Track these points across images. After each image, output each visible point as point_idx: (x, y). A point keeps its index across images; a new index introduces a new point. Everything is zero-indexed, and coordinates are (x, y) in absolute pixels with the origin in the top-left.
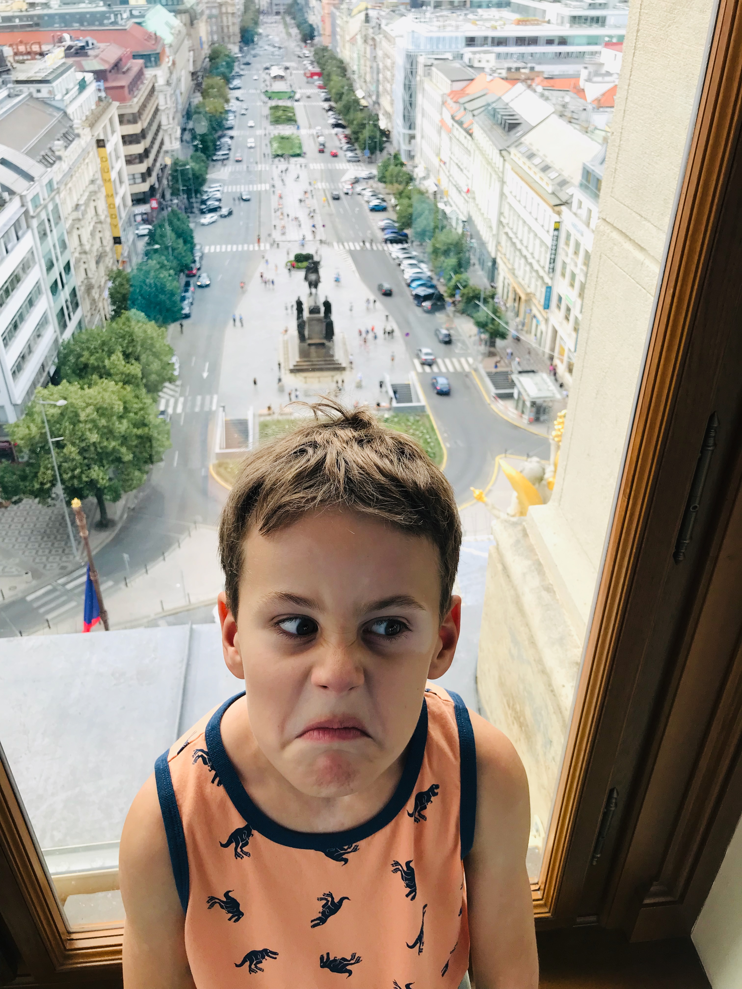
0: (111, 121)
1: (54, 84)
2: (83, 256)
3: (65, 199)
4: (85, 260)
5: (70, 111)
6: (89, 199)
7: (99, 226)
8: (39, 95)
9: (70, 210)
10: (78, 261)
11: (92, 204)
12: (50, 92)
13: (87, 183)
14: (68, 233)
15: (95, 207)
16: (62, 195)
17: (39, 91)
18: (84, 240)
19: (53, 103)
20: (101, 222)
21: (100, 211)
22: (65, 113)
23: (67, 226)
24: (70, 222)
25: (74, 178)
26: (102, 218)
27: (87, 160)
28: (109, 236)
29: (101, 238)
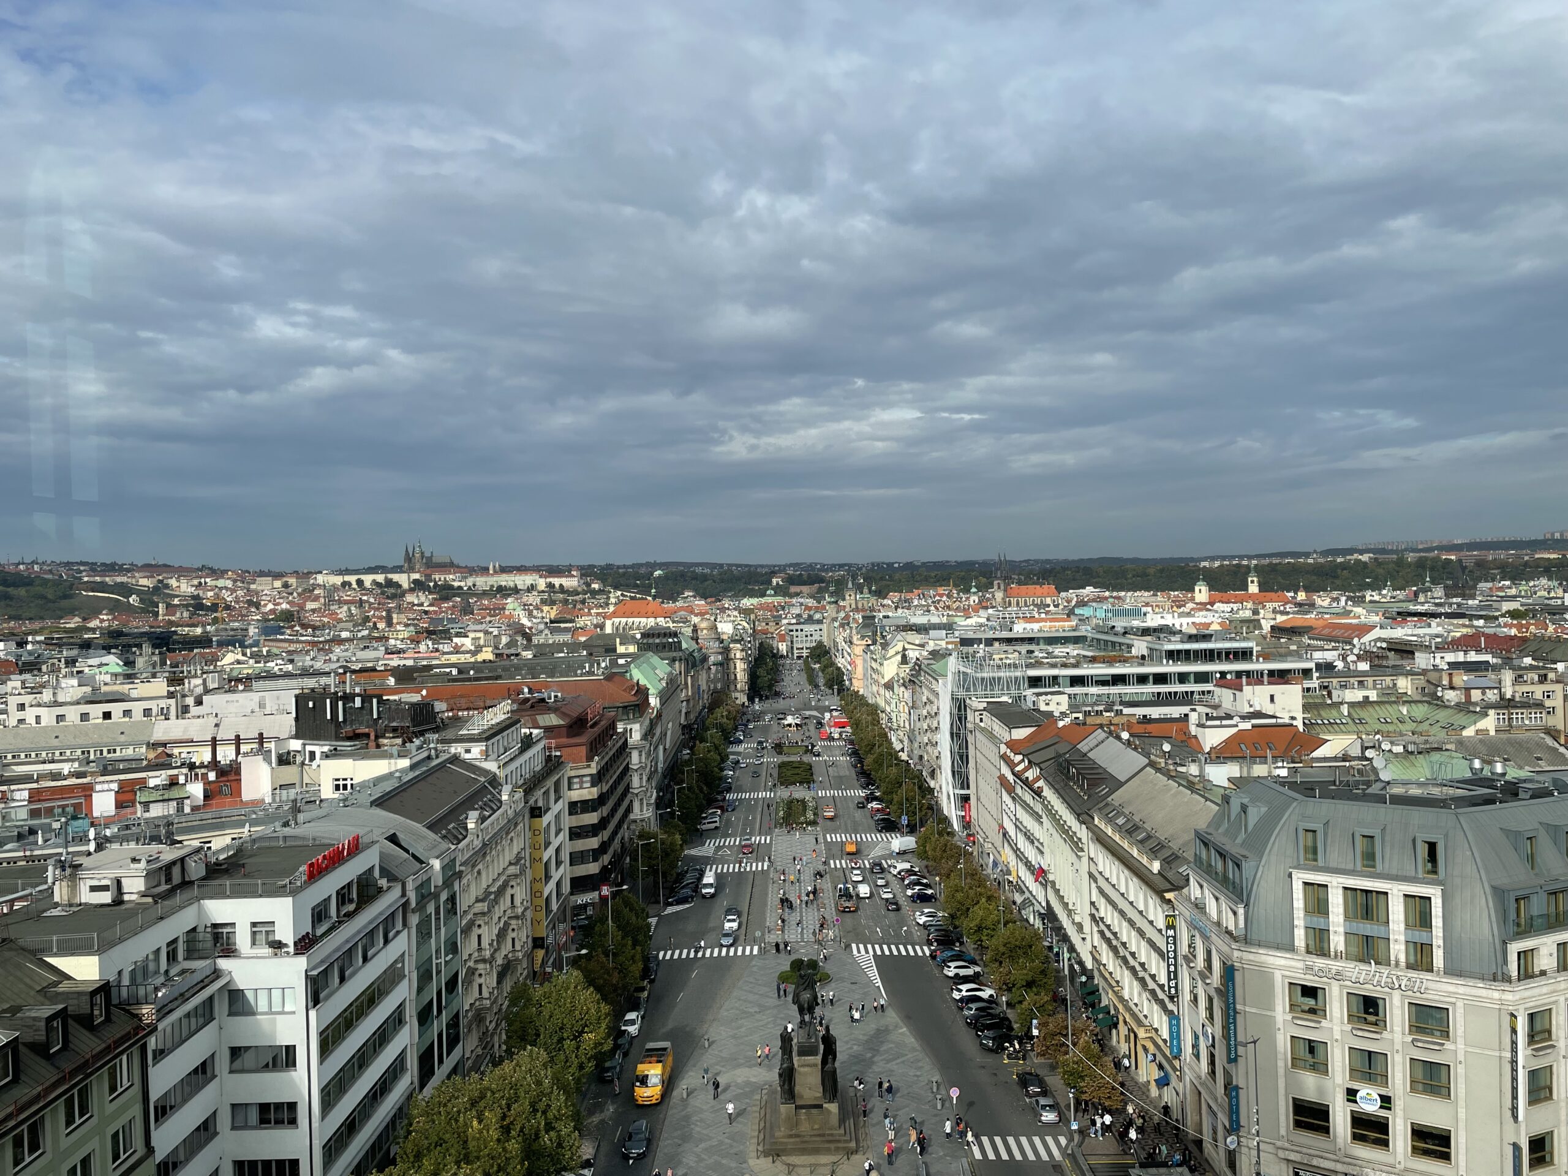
0: (557, 784)
1: (488, 743)
2: (480, 966)
3: (469, 886)
4: (482, 972)
5: (502, 774)
6: (504, 885)
7: (513, 922)
8: (467, 756)
9: (473, 899)
10: (470, 973)
11: (509, 891)
12: (481, 753)
13: (507, 864)
14: (463, 932)
15: (512, 896)
16: (465, 881)
17: (468, 751)
18: (485, 943)
19: (483, 765)
20: (517, 918)
21: (518, 902)
22: (495, 777)
23: (464, 922)
24: (469, 916)
25: (488, 858)
26: (520, 911)
27: (512, 834)
28: (527, 937)
29: (513, 939)
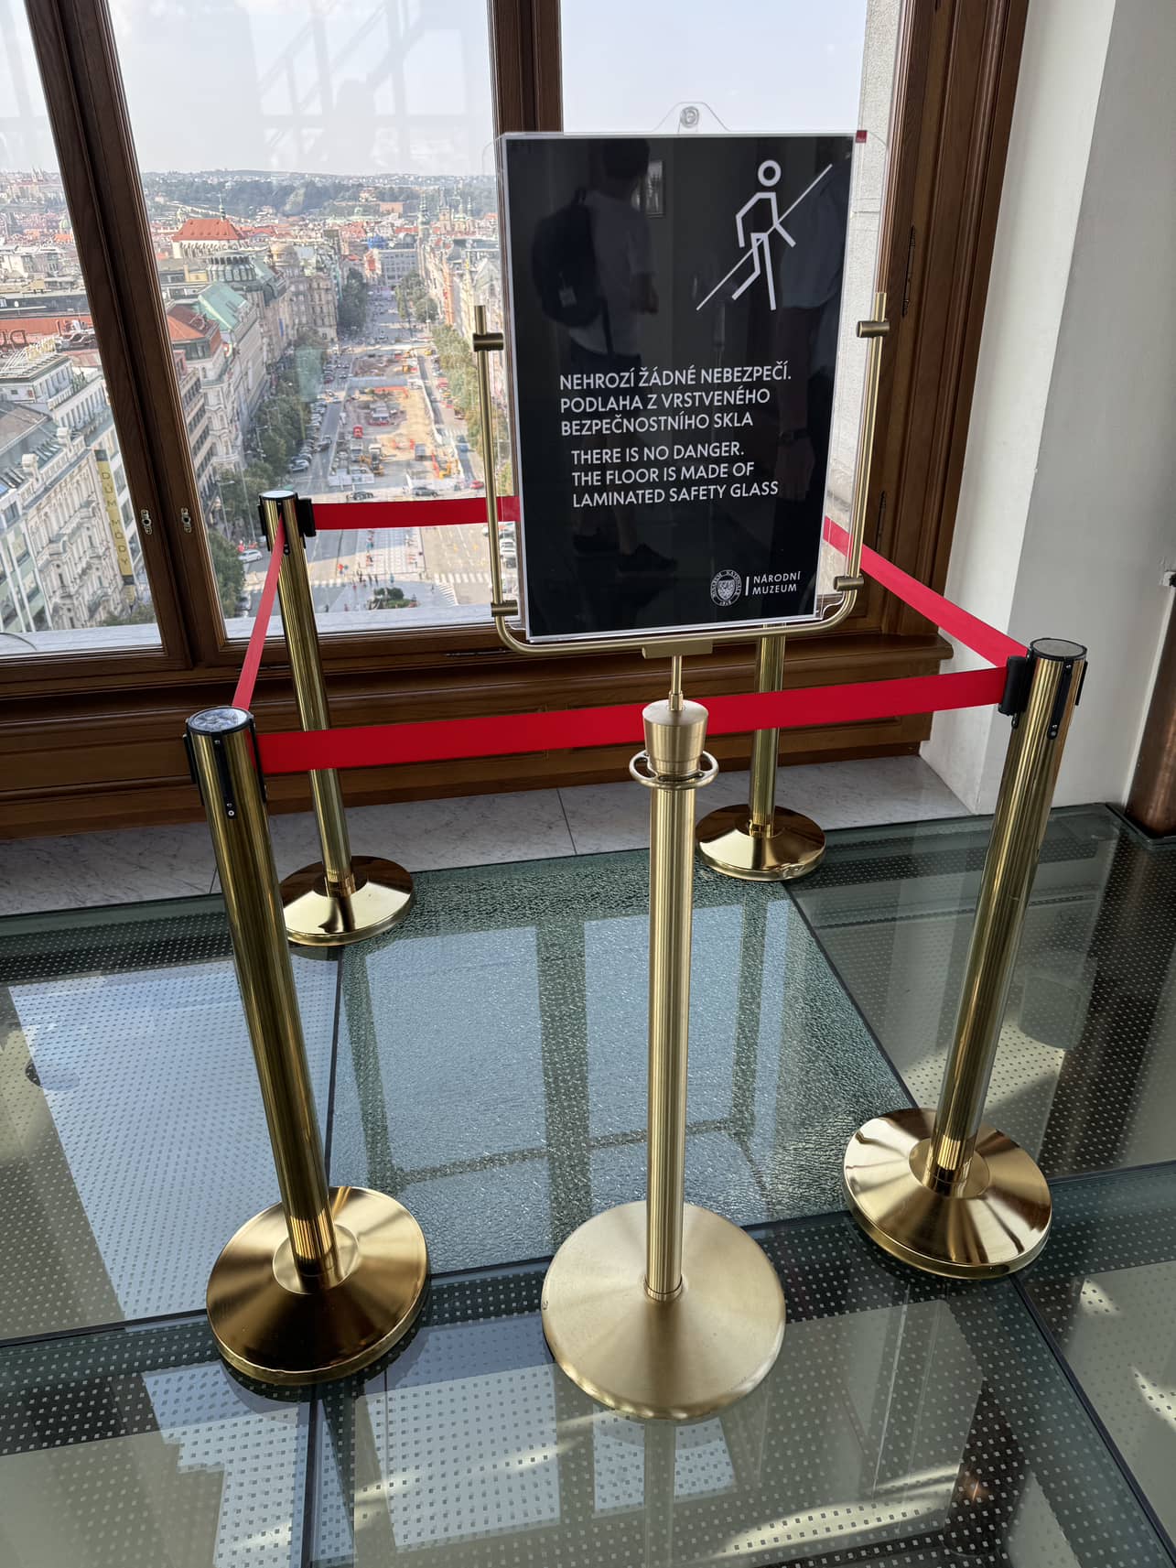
1: (36, 383)
2: (68, 601)
3: (38, 529)
4: (70, 607)
5: (57, 415)
6: (79, 527)
7: (95, 561)
8: (14, 398)
9: (45, 541)
10: (56, 610)
11: (85, 534)
12: (30, 393)
13: (77, 506)
14: (40, 571)
15: (90, 537)
16: (32, 523)
17: (14, 392)
18: (68, 580)
19: (33, 407)
20: (99, 557)
21: (97, 542)
22: (50, 419)
23: (40, 563)
24: (46, 557)
25: (54, 501)
26: (101, 551)
27: (78, 477)
28: (115, 575)
29: (99, 578)
